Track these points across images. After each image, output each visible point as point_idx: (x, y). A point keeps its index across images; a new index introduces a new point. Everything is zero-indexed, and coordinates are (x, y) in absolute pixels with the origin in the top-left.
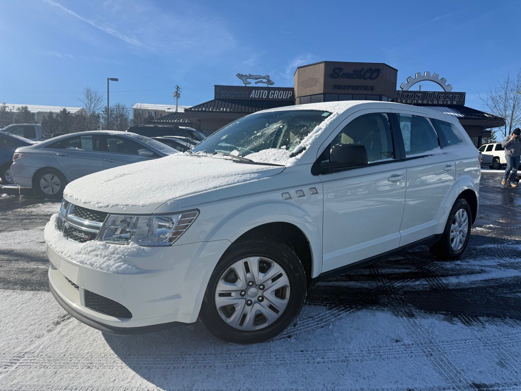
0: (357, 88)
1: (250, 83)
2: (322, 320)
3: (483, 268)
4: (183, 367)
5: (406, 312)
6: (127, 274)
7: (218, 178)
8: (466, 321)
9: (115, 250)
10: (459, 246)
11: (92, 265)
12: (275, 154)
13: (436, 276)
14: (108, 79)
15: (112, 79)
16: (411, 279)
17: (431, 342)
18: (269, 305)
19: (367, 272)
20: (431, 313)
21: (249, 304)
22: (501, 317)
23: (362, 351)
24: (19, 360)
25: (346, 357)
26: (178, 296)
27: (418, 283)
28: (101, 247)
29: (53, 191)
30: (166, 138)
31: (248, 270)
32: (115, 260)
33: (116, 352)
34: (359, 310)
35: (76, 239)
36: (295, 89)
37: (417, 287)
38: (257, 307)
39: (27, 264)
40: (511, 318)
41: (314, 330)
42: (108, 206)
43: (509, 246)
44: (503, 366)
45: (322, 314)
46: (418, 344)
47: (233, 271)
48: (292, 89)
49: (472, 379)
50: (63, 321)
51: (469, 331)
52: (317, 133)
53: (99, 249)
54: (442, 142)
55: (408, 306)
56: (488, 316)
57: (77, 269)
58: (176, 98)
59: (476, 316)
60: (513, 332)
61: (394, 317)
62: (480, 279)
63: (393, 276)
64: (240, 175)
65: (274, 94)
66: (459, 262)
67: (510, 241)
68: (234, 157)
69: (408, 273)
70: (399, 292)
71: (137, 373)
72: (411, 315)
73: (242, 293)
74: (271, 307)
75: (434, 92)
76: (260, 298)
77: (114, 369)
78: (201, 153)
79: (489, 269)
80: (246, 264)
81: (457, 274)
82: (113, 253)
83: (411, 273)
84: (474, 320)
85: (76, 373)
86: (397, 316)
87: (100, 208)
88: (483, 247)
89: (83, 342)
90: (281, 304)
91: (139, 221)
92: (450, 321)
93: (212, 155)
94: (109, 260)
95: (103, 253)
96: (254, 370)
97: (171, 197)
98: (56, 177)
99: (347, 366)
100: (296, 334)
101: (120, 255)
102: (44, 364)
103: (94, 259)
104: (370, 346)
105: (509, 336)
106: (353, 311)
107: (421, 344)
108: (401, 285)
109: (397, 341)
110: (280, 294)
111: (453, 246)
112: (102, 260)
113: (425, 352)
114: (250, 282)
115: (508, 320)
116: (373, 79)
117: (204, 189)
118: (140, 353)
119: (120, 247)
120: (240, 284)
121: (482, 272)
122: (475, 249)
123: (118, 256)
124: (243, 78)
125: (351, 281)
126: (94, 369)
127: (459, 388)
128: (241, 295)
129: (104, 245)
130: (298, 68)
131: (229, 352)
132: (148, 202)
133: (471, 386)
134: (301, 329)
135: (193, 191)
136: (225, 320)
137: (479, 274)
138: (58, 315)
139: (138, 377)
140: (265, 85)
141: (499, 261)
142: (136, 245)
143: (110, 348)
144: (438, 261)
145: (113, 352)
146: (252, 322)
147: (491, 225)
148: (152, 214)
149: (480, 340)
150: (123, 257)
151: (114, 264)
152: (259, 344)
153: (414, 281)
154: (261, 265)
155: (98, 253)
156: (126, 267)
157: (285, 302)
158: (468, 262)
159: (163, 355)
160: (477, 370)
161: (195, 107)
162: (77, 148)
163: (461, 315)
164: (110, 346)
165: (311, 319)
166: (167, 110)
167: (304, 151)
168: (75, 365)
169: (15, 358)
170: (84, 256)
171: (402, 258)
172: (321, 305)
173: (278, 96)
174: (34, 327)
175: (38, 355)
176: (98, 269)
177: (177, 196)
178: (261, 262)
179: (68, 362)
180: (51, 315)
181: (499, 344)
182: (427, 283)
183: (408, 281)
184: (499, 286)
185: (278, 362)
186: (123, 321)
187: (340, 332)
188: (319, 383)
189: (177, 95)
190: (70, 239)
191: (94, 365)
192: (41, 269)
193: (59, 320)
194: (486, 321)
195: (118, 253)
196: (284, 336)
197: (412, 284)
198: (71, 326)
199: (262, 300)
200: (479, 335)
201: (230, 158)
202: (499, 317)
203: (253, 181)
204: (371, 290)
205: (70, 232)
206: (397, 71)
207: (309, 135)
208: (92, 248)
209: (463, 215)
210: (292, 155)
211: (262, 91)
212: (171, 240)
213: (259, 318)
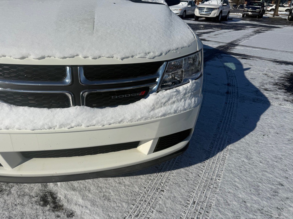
11: (175, 112)
42: (161, 54)
87: (154, 58)
132: (189, 42)
142: (194, 81)
148: (197, 52)
155: (174, 99)
195: (189, 92)
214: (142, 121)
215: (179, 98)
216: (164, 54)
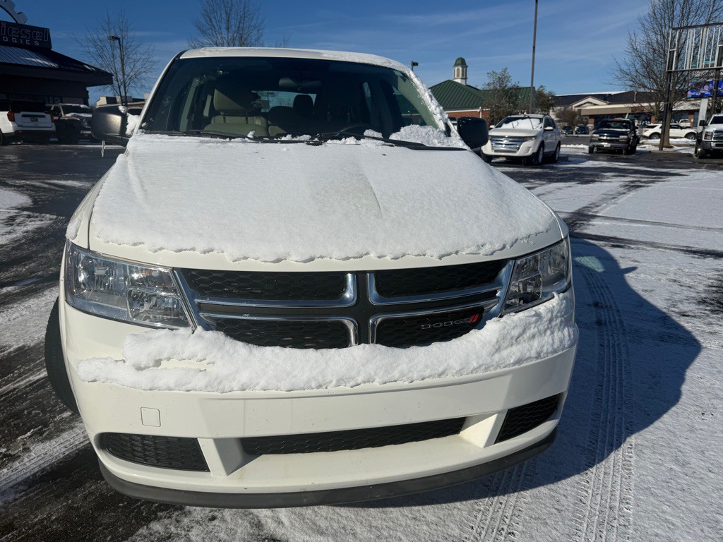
9: (551, 314)
11: (538, 355)
28: (531, 319)
32: (559, 329)
42: (504, 247)
53: (530, 323)
82: (551, 319)
87: (492, 254)
94: (554, 332)
103: (536, 343)
123: (558, 319)
142: (561, 295)
148: (562, 239)
155: (533, 330)
195: (557, 317)
214: (480, 374)
215: (541, 328)
216: (508, 246)
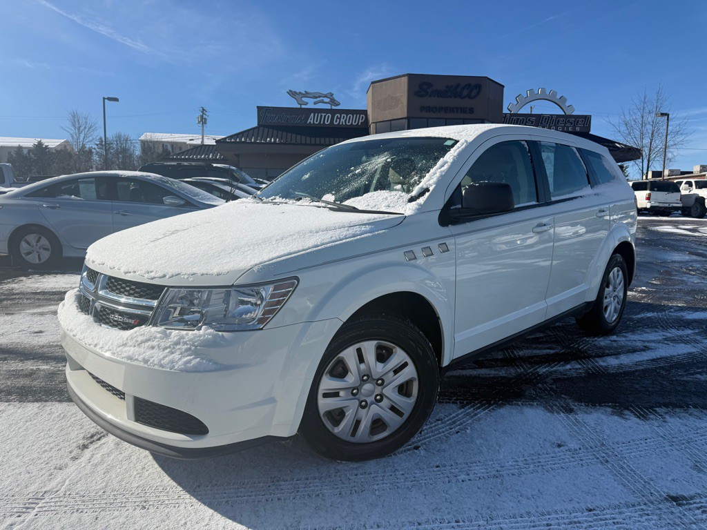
0: (452, 110)
1: (306, 104)
2: (454, 422)
3: (646, 344)
4: (279, 499)
5: (562, 407)
6: (200, 372)
7: (317, 232)
8: (640, 414)
9: (180, 339)
10: (613, 316)
11: (146, 361)
12: (386, 199)
13: (589, 357)
14: (104, 99)
15: (110, 99)
16: (559, 362)
17: (603, 445)
18: (390, 406)
19: (500, 356)
20: (594, 405)
21: (363, 405)
22: (682, 407)
23: (517, 461)
24: (38, 504)
25: (497, 471)
26: (272, 400)
27: (568, 367)
28: (159, 335)
29: (40, 259)
30: (198, 181)
31: (361, 359)
32: (181, 354)
33: (180, 484)
34: (500, 406)
35: (115, 326)
36: (368, 112)
37: (569, 373)
38: (375, 409)
39: (20, 364)
40: (695, 407)
41: (447, 437)
42: (164, 276)
43: (671, 314)
44: (700, 471)
45: (454, 415)
46: (587, 448)
47: (341, 362)
48: (365, 112)
49: (665, 490)
50: (91, 443)
51: (647, 427)
52: (443, 169)
53: (155, 338)
54: (591, 181)
55: (563, 398)
56: (666, 405)
57: (123, 367)
58: (201, 125)
59: (651, 407)
60: (703, 425)
61: (549, 414)
62: (646, 358)
63: (535, 359)
64: (346, 229)
65: (340, 119)
66: (614, 338)
67: (671, 307)
68: (329, 203)
69: (553, 354)
70: (548, 380)
71: (215, 511)
72: (569, 411)
73: (354, 391)
74: (393, 409)
75: (552, 115)
76: (378, 397)
77: (182, 507)
78: (278, 199)
79: (653, 344)
80: (359, 351)
81: (616, 353)
82: (177, 343)
83: (556, 354)
84: (651, 412)
85: (127, 517)
86: (551, 412)
87: (152, 279)
88: (639, 316)
89: (127, 472)
90: (407, 404)
91: (213, 297)
92: (621, 415)
93: (295, 201)
94: (172, 353)
95: (162, 344)
96: (379, 496)
97: (257, 261)
98: (43, 238)
99: (502, 484)
100: (425, 444)
101: (189, 346)
102: (76, 507)
103: (149, 353)
104: (526, 454)
105: (699, 431)
106: (493, 409)
107: (591, 448)
108: (547, 371)
109: (559, 446)
110: (405, 390)
111: (606, 316)
112: (161, 354)
113: (598, 458)
114: (364, 376)
115: (692, 410)
116: (473, 98)
117: (301, 248)
118: (214, 482)
119: (187, 334)
120: (351, 379)
121: (646, 349)
122: (632, 320)
123: (185, 347)
124: (297, 96)
125: (482, 368)
126: (152, 510)
127: (652, 503)
128: (353, 394)
129: (164, 333)
130: (373, 83)
131: (338, 474)
132: (225, 269)
133: (666, 499)
134: (430, 437)
135: (286, 252)
136: (331, 430)
137: (643, 353)
138: (82, 436)
139: (218, 516)
140: (328, 107)
141: (664, 333)
142: (211, 331)
143: (169, 479)
144: (587, 336)
145: (174, 484)
146: (368, 431)
147: (644, 288)
148: (233, 286)
149: (664, 439)
150: (193, 348)
151: (180, 360)
152: (378, 460)
153: (563, 365)
154: (379, 351)
155: (155, 343)
156: (199, 363)
157: (412, 400)
158: (625, 337)
159: (248, 484)
160: (670, 478)
161: (231, 137)
162: (73, 196)
163: (632, 407)
164: (169, 475)
165: (440, 422)
166: (189, 142)
167: (427, 194)
168: (123, 506)
169: (30, 501)
170: (132, 349)
171: (542, 335)
172: (449, 402)
173: (345, 121)
174: (50, 455)
175: (65, 495)
176: (156, 367)
177: (266, 260)
178: (379, 348)
179: (112, 501)
180: (73, 435)
181: (689, 443)
182: (580, 366)
183: (555, 365)
184: (672, 367)
185: (409, 484)
186: (195, 440)
187: (482, 438)
188: (470, 509)
189: (203, 121)
190: (103, 325)
191: (151, 503)
192: (44, 370)
193: (86, 442)
194: (666, 413)
195: (185, 343)
196: (409, 447)
197: (561, 369)
198: (105, 450)
199: (381, 400)
200: (661, 431)
201: (323, 205)
202: (681, 407)
203: (365, 235)
204: (510, 379)
205: (103, 317)
206: (503, 87)
207: (432, 171)
208: (144, 338)
209: (618, 275)
210: (412, 200)
211: (323, 115)
212: (261, 321)
213: (378, 424)
216: (167, 277)
